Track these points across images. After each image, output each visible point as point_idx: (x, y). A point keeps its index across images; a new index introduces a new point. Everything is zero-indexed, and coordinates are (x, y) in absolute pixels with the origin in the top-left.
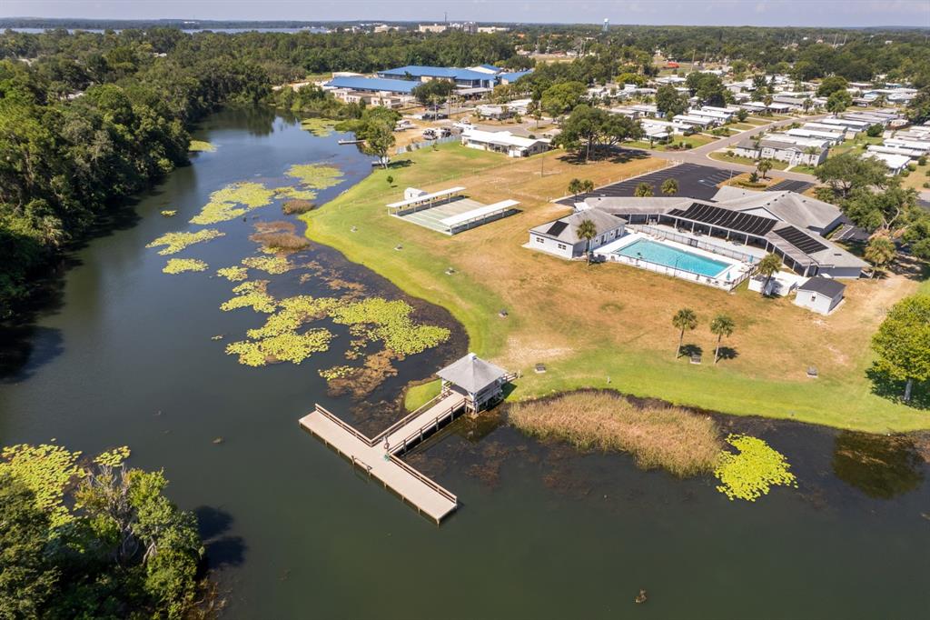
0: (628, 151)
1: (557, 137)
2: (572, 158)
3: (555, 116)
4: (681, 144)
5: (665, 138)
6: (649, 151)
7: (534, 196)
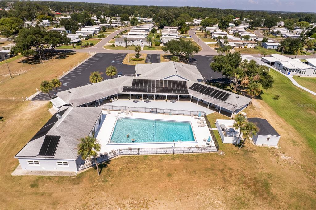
0: (62, 51)
1: (13, 48)
2: (30, 60)
3: (8, 36)
4: (88, 44)
5: (79, 42)
6: (74, 50)
7: (10, 98)
